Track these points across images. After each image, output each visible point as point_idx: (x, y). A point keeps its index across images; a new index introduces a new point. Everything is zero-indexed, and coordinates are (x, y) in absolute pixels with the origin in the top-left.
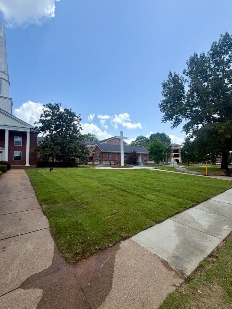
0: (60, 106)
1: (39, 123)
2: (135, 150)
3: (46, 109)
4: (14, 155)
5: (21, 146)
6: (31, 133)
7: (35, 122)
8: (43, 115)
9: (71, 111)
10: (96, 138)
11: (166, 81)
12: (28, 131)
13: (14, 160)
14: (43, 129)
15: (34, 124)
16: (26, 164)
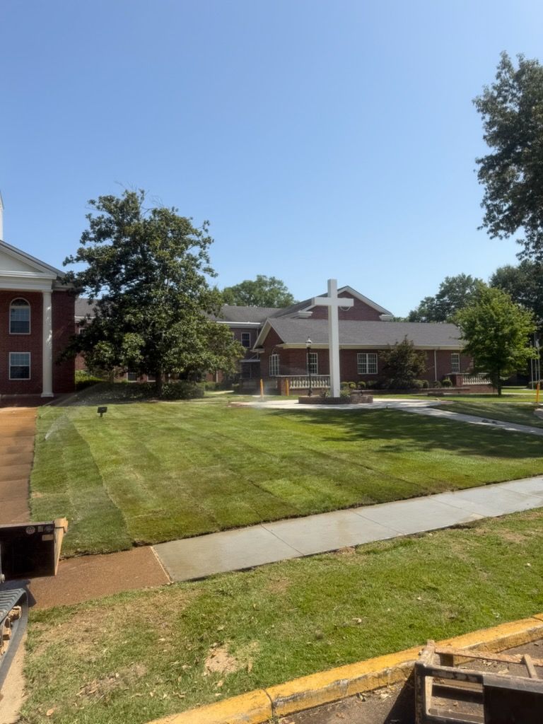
0: (142, 198)
1: (78, 259)
2: (409, 339)
3: (96, 214)
4: (10, 365)
5: (28, 335)
6: (56, 295)
7: (67, 259)
8: (88, 233)
9: (177, 214)
10: (286, 292)
11: (491, 90)
12: (46, 289)
13: (10, 379)
14: (89, 279)
15: (65, 264)
16: (42, 392)
